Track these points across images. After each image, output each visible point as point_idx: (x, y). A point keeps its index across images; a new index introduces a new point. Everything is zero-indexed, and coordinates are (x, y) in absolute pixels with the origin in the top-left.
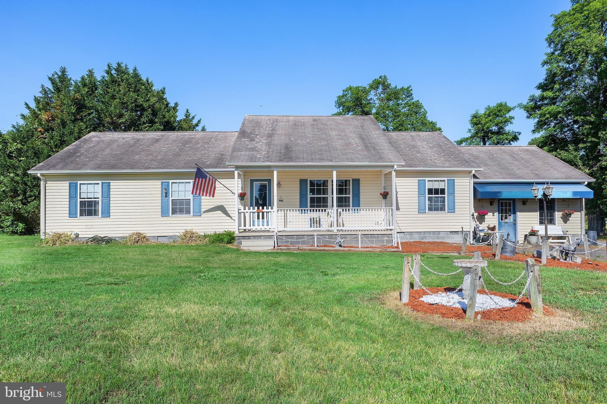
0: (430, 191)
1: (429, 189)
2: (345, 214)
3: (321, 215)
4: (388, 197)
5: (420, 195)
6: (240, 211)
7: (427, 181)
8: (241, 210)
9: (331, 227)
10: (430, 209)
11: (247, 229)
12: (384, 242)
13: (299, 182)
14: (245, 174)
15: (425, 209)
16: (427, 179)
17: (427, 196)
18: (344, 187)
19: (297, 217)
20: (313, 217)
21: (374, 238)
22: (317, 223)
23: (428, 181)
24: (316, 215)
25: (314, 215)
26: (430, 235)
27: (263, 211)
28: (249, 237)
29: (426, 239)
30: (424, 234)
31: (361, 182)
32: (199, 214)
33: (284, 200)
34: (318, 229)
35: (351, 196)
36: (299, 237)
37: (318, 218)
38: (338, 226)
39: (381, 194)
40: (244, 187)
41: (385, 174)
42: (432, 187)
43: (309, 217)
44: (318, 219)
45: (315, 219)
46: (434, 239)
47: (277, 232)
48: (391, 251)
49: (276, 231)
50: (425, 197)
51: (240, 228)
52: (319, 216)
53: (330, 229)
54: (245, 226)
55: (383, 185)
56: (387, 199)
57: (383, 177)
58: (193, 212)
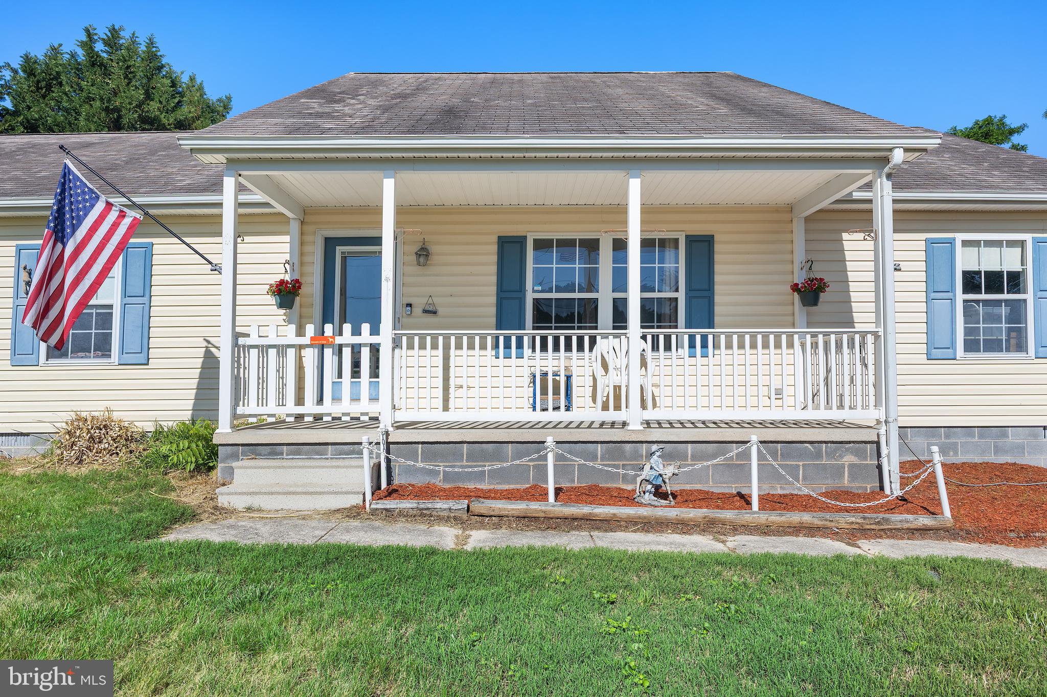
0: (971, 281)
1: (965, 273)
2: (663, 362)
3: (575, 362)
4: (822, 296)
5: (933, 295)
6: (241, 341)
7: (958, 244)
8: (248, 335)
9: (617, 408)
10: (971, 346)
11: (309, 415)
12: (841, 475)
13: (495, 248)
14: (308, 219)
15: (953, 345)
16: (960, 237)
17: (960, 297)
18: (657, 265)
19: (488, 371)
20: (545, 369)
21: (800, 457)
22: (556, 392)
23: (965, 243)
24: (556, 363)
25: (544, 363)
26: (970, 440)
27: (339, 340)
28: (272, 450)
29: (956, 453)
30: (947, 437)
31: (717, 247)
32: (141, 358)
33: (441, 311)
34: (562, 416)
35: (681, 296)
36: (482, 451)
37: (562, 374)
38: (644, 406)
39: (795, 288)
40: (302, 264)
41: (807, 219)
42: (975, 268)
43: (526, 373)
44: (562, 380)
45: (550, 378)
46: (983, 452)
47: (391, 429)
48: (906, 526)
49: (386, 422)
50: (952, 300)
51: (240, 410)
52: (567, 368)
53: (612, 415)
54: (300, 401)
55: (800, 256)
56: (819, 304)
57: (799, 228)
58: (122, 351)
